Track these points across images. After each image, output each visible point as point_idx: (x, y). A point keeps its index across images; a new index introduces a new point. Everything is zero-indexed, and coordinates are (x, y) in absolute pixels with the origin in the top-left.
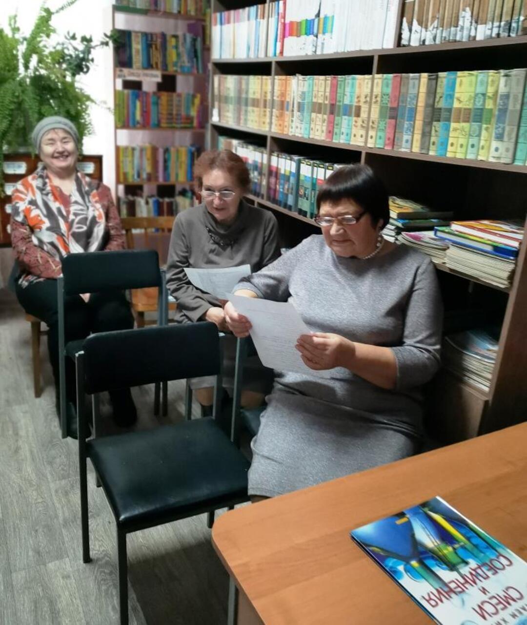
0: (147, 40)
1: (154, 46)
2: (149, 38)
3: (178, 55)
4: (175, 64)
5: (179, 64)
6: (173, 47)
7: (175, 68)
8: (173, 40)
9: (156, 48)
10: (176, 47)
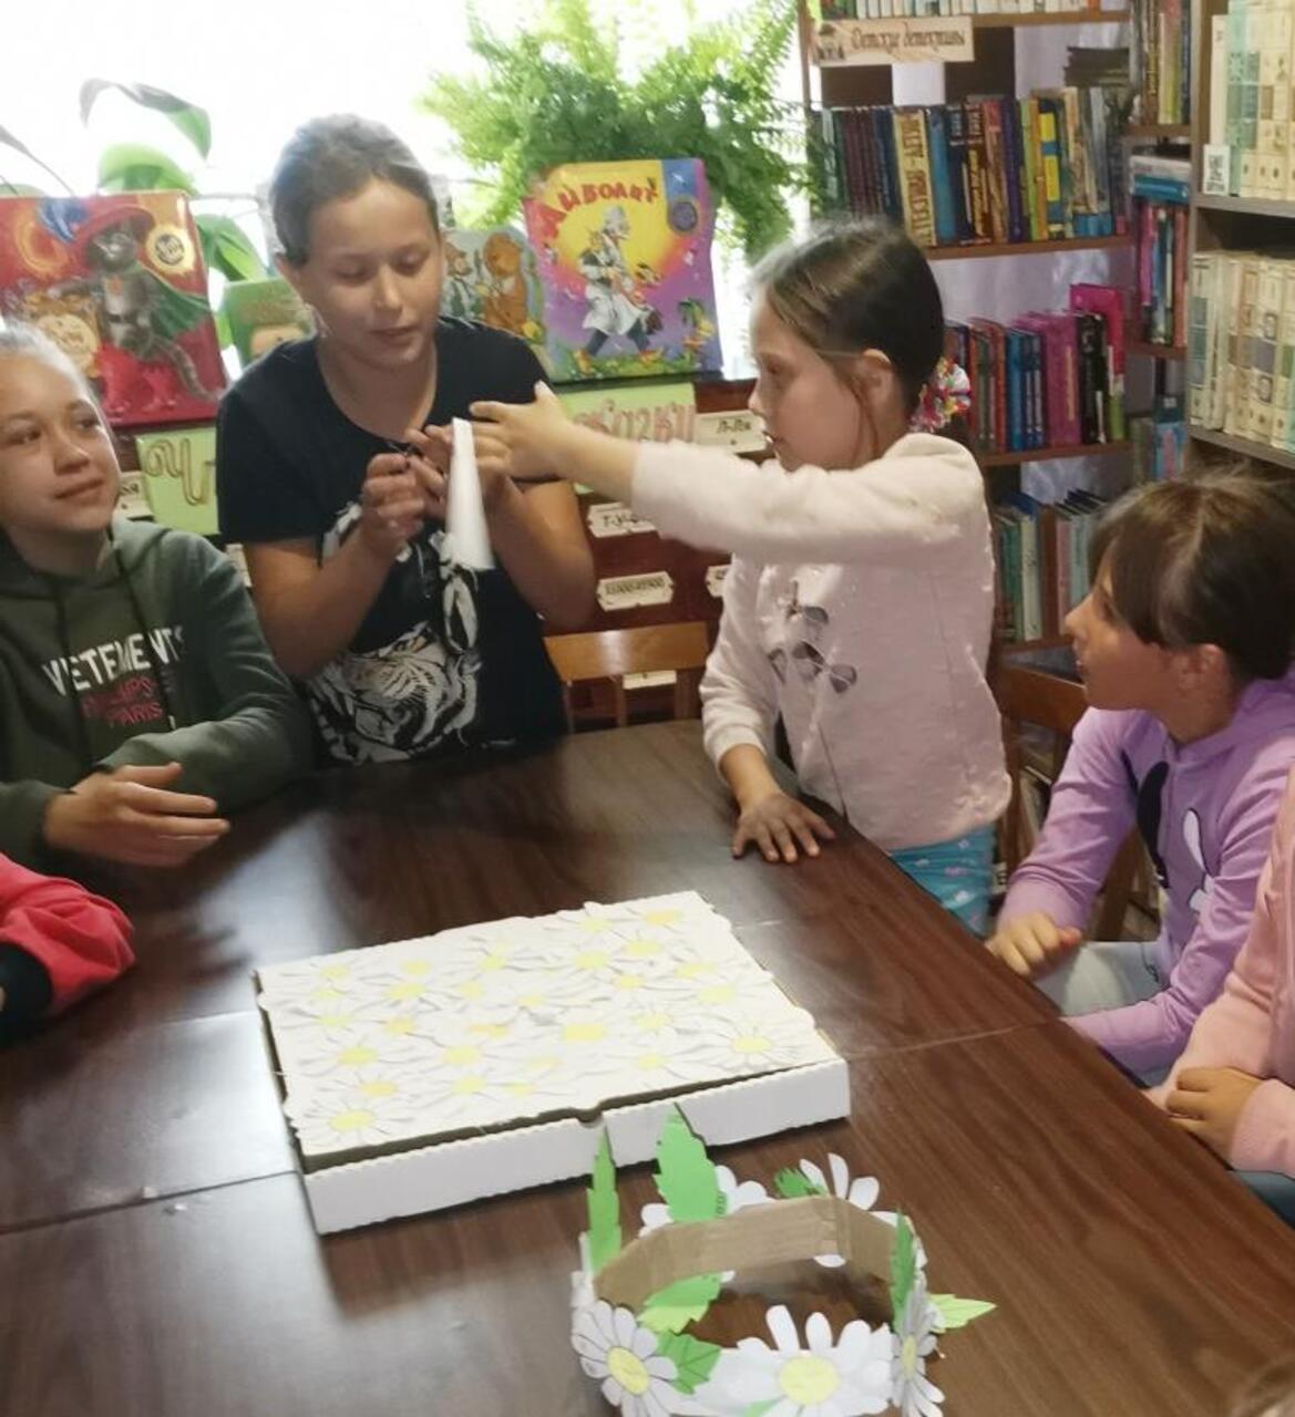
0: (948, 133)
1: (973, 154)
2: (957, 127)
3: (1065, 175)
4: (1055, 214)
5: (1069, 211)
6: (1046, 149)
7: (1055, 228)
8: (1047, 121)
9: (983, 162)
10: (1058, 147)
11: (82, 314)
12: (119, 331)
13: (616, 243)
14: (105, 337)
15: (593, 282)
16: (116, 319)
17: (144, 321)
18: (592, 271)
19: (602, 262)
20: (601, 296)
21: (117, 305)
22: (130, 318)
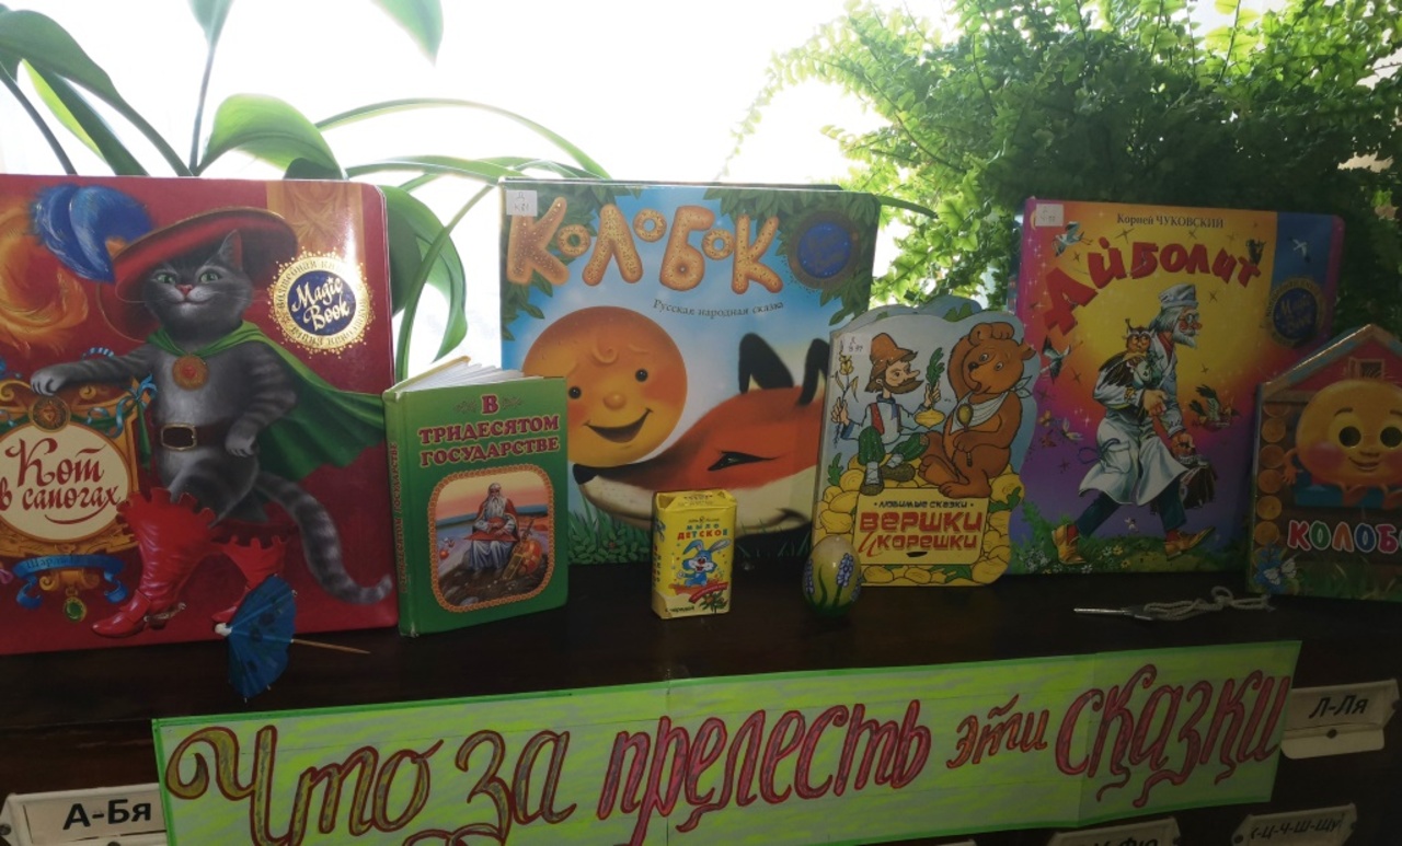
11: (104, 427)
12: (183, 461)
13: (1170, 350)
14: (148, 474)
15: (1116, 414)
16: (180, 437)
17: (241, 443)
18: (1115, 393)
19: (1138, 380)
20: (1123, 438)
21: (185, 408)
22: (211, 435)
